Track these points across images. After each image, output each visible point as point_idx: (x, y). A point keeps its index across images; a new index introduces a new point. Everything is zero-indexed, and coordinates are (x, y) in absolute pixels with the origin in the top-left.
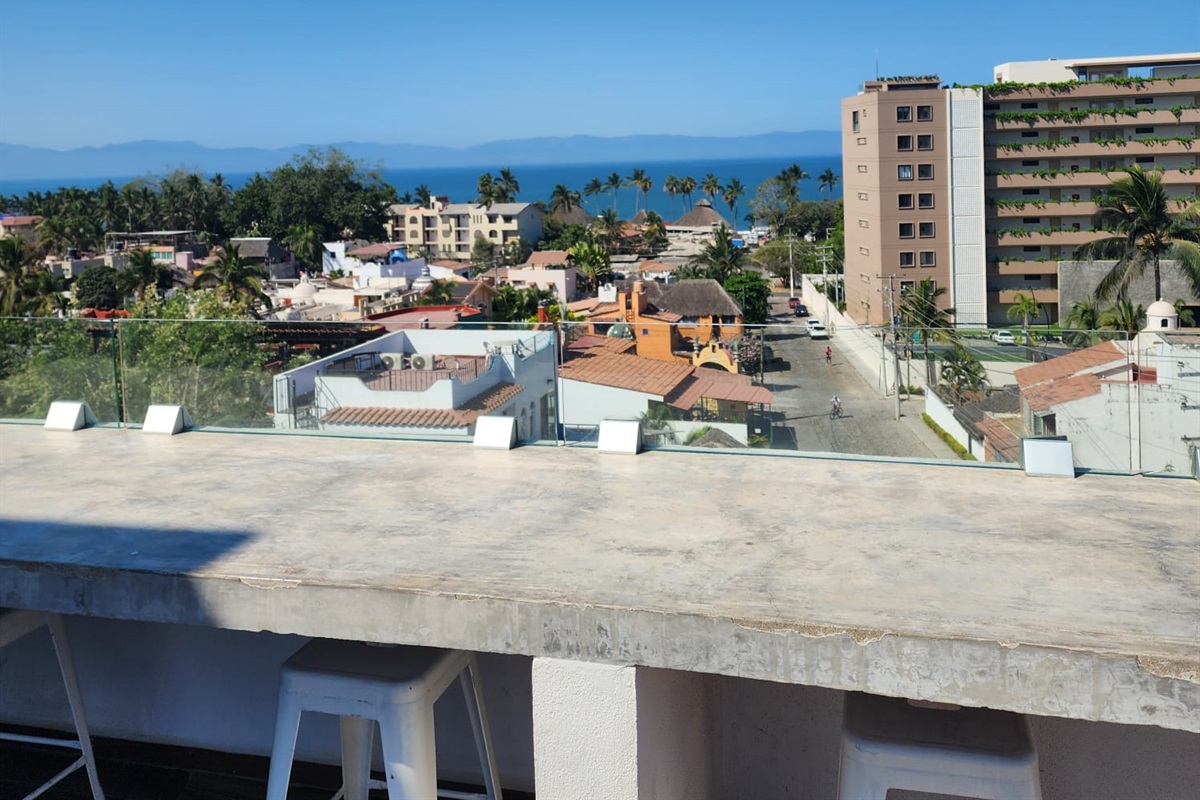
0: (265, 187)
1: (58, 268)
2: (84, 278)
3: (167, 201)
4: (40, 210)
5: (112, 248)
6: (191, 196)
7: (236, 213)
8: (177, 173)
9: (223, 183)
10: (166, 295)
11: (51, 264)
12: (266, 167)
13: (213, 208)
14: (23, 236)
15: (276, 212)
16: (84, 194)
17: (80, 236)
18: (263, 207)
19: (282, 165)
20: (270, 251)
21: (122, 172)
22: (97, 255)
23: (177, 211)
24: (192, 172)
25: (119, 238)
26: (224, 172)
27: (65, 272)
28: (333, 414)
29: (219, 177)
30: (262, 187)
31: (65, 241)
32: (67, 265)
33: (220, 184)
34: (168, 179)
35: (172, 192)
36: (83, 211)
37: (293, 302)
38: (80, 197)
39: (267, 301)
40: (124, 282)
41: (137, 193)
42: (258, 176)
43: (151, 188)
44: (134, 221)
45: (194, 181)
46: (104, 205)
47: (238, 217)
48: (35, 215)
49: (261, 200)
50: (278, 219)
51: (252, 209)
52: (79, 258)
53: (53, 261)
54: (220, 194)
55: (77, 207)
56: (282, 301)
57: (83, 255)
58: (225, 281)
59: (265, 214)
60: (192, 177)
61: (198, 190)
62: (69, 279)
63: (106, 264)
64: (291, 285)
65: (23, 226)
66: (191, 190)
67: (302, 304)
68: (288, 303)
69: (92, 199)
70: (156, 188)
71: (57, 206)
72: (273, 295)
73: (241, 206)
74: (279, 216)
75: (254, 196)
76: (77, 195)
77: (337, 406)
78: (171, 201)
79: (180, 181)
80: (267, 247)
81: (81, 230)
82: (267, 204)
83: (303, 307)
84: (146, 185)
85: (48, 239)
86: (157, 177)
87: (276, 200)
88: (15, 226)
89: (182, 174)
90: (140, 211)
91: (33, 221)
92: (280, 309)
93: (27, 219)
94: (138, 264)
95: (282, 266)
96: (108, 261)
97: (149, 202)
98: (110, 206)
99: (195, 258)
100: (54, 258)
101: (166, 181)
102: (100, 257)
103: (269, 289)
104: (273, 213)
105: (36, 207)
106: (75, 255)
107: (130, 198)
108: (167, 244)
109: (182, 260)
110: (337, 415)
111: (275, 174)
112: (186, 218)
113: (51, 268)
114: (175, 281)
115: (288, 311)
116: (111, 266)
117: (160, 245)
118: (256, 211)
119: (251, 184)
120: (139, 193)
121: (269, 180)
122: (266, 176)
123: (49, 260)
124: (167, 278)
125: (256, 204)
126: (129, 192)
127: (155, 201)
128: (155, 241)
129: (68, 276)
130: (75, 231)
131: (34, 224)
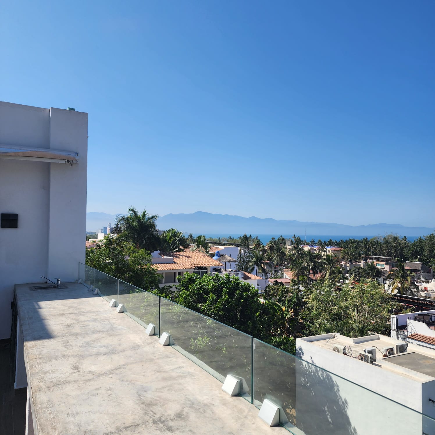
0: (422, 243)
1: (345, 266)
2: (353, 270)
3: (385, 245)
4: (343, 246)
5: (363, 261)
6: (394, 244)
7: (410, 252)
8: (389, 236)
9: (407, 240)
10: (379, 280)
11: (343, 264)
12: (424, 234)
13: (401, 249)
14: (337, 254)
15: (426, 253)
16: (357, 242)
17: (353, 256)
18: (421, 250)
19: (430, 234)
20: (422, 267)
21: (371, 234)
22: (358, 263)
23: (388, 249)
24: (395, 235)
25: (366, 258)
26: (407, 236)
27: (348, 267)
28: (414, 336)
29: (405, 238)
30: (421, 243)
31: (349, 257)
32: (348, 265)
33: (406, 241)
34: (386, 237)
35: (387, 242)
36: (356, 247)
37: (428, 289)
38: (355, 242)
39: (417, 287)
40: (364, 273)
41: (374, 242)
42: (420, 238)
43: (379, 240)
44: (373, 252)
45: (395, 239)
46: (363, 246)
47: (411, 253)
48: (341, 247)
49: (421, 247)
50: (427, 255)
51: (416, 251)
52: (352, 263)
53: (344, 263)
54: (405, 244)
55: (354, 246)
56: (423, 288)
57: (354, 262)
58: (399, 277)
59: (422, 253)
60: (394, 237)
61: (397, 242)
62: (349, 270)
63: (361, 266)
64: (428, 282)
65: (337, 251)
66: (394, 242)
67: (432, 291)
68: (426, 289)
69: (359, 243)
70: (381, 240)
71: (348, 245)
72: (420, 285)
73: (412, 249)
74: (428, 254)
75: (418, 246)
76: (354, 241)
77: (416, 333)
78: (386, 246)
79: (390, 238)
80: (421, 266)
81: (354, 254)
82: (423, 249)
83: (432, 292)
84: (378, 239)
85: (343, 256)
86: (382, 237)
87: (427, 248)
88: (335, 251)
89: (391, 236)
90: (375, 249)
91: (340, 249)
92: (422, 291)
93: (338, 249)
94: (369, 267)
95: (427, 274)
96: (362, 265)
97: (379, 246)
98: (365, 246)
99: (392, 267)
100: (344, 262)
101: (385, 238)
102: (359, 264)
103: (419, 283)
104: (425, 253)
105: (341, 245)
106: (351, 262)
107: (372, 244)
108: (382, 261)
109: (387, 268)
110: (415, 336)
111: (427, 237)
112: (392, 252)
113: (343, 266)
114: (382, 275)
115: (426, 292)
116: (363, 267)
117: (380, 261)
118: (418, 252)
119: (417, 241)
120: (375, 242)
121: (424, 240)
122: (423, 238)
123: (343, 263)
124: (379, 273)
125: (418, 249)
126: (372, 242)
127: (380, 245)
128: (378, 260)
129: (348, 269)
130: (352, 254)
131: (340, 250)
